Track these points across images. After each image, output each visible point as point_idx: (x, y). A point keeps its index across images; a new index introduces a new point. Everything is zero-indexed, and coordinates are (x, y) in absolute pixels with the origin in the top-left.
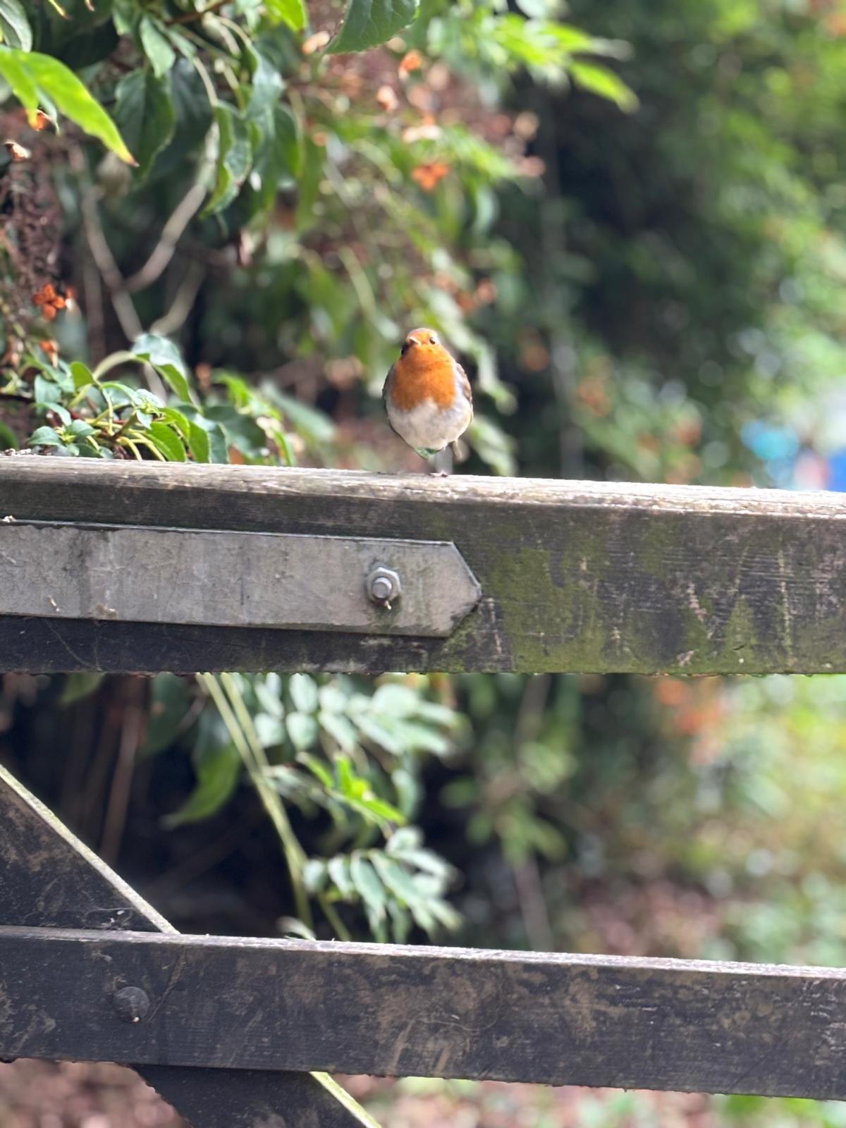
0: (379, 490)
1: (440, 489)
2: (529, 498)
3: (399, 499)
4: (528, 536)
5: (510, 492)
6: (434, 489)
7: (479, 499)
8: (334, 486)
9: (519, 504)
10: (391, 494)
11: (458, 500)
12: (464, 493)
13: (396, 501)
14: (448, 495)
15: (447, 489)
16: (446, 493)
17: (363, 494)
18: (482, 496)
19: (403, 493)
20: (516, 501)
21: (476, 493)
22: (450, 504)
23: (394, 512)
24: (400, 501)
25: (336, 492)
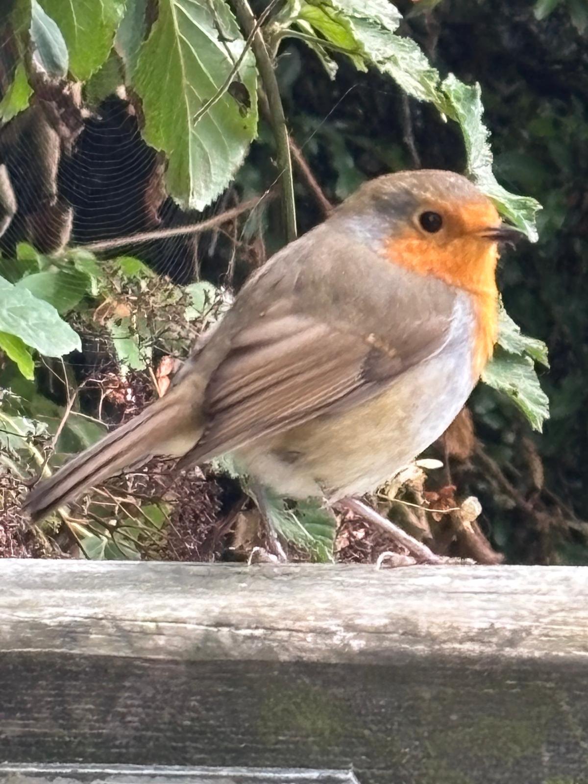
0: (144, 633)
1: (312, 622)
2: (558, 642)
3: (201, 657)
4: (563, 749)
5: (508, 625)
6: (297, 625)
7: (421, 649)
8: (17, 625)
9: (532, 661)
10: (178, 643)
11: (362, 652)
12: (378, 633)
13: (191, 663)
14: (336, 640)
15: (331, 624)
16: (327, 633)
17: (99, 645)
18: (432, 639)
19: (207, 637)
20: (523, 651)
21: (412, 633)
22: (344, 666)
23: (188, 693)
24: (203, 663)
25: (27, 643)
